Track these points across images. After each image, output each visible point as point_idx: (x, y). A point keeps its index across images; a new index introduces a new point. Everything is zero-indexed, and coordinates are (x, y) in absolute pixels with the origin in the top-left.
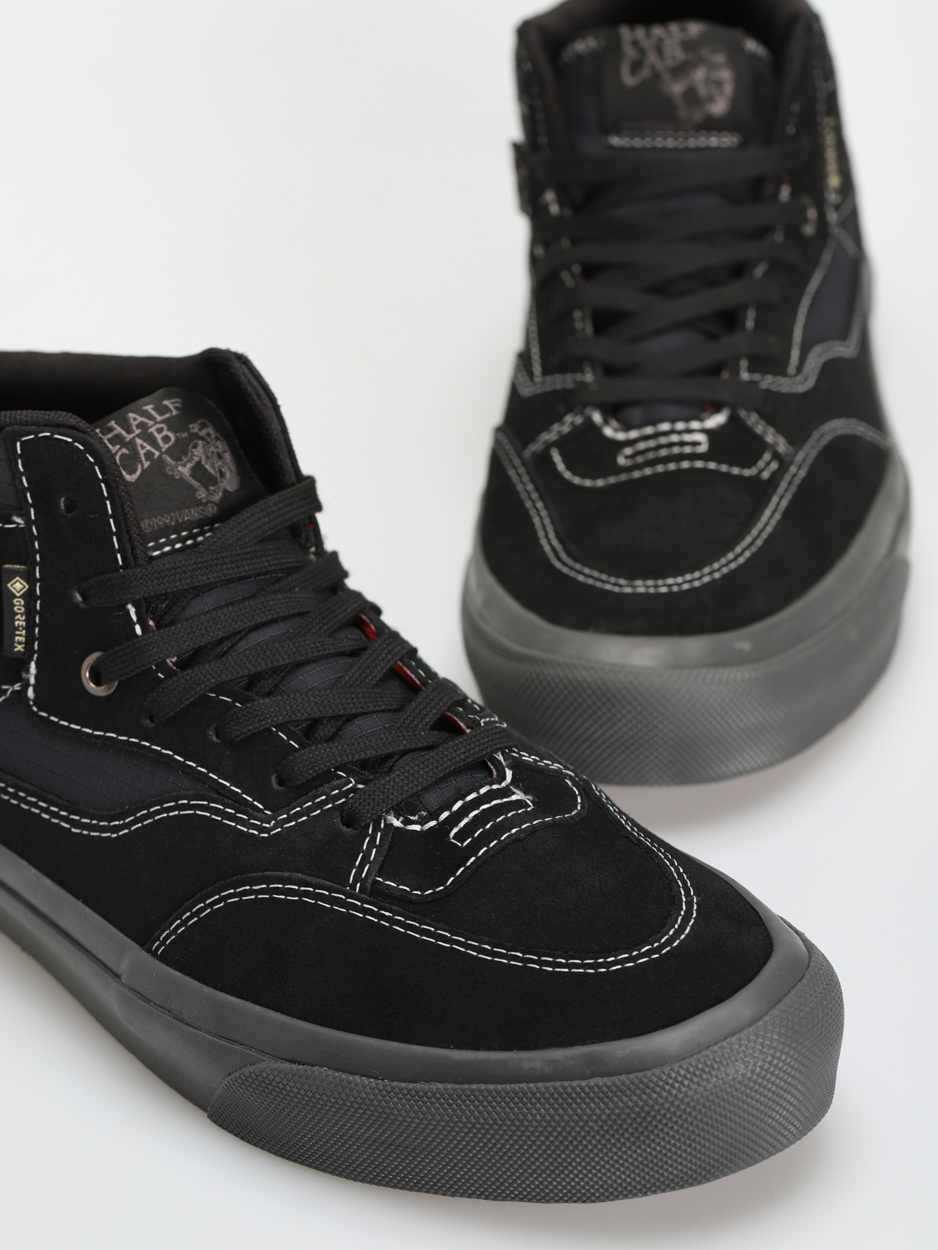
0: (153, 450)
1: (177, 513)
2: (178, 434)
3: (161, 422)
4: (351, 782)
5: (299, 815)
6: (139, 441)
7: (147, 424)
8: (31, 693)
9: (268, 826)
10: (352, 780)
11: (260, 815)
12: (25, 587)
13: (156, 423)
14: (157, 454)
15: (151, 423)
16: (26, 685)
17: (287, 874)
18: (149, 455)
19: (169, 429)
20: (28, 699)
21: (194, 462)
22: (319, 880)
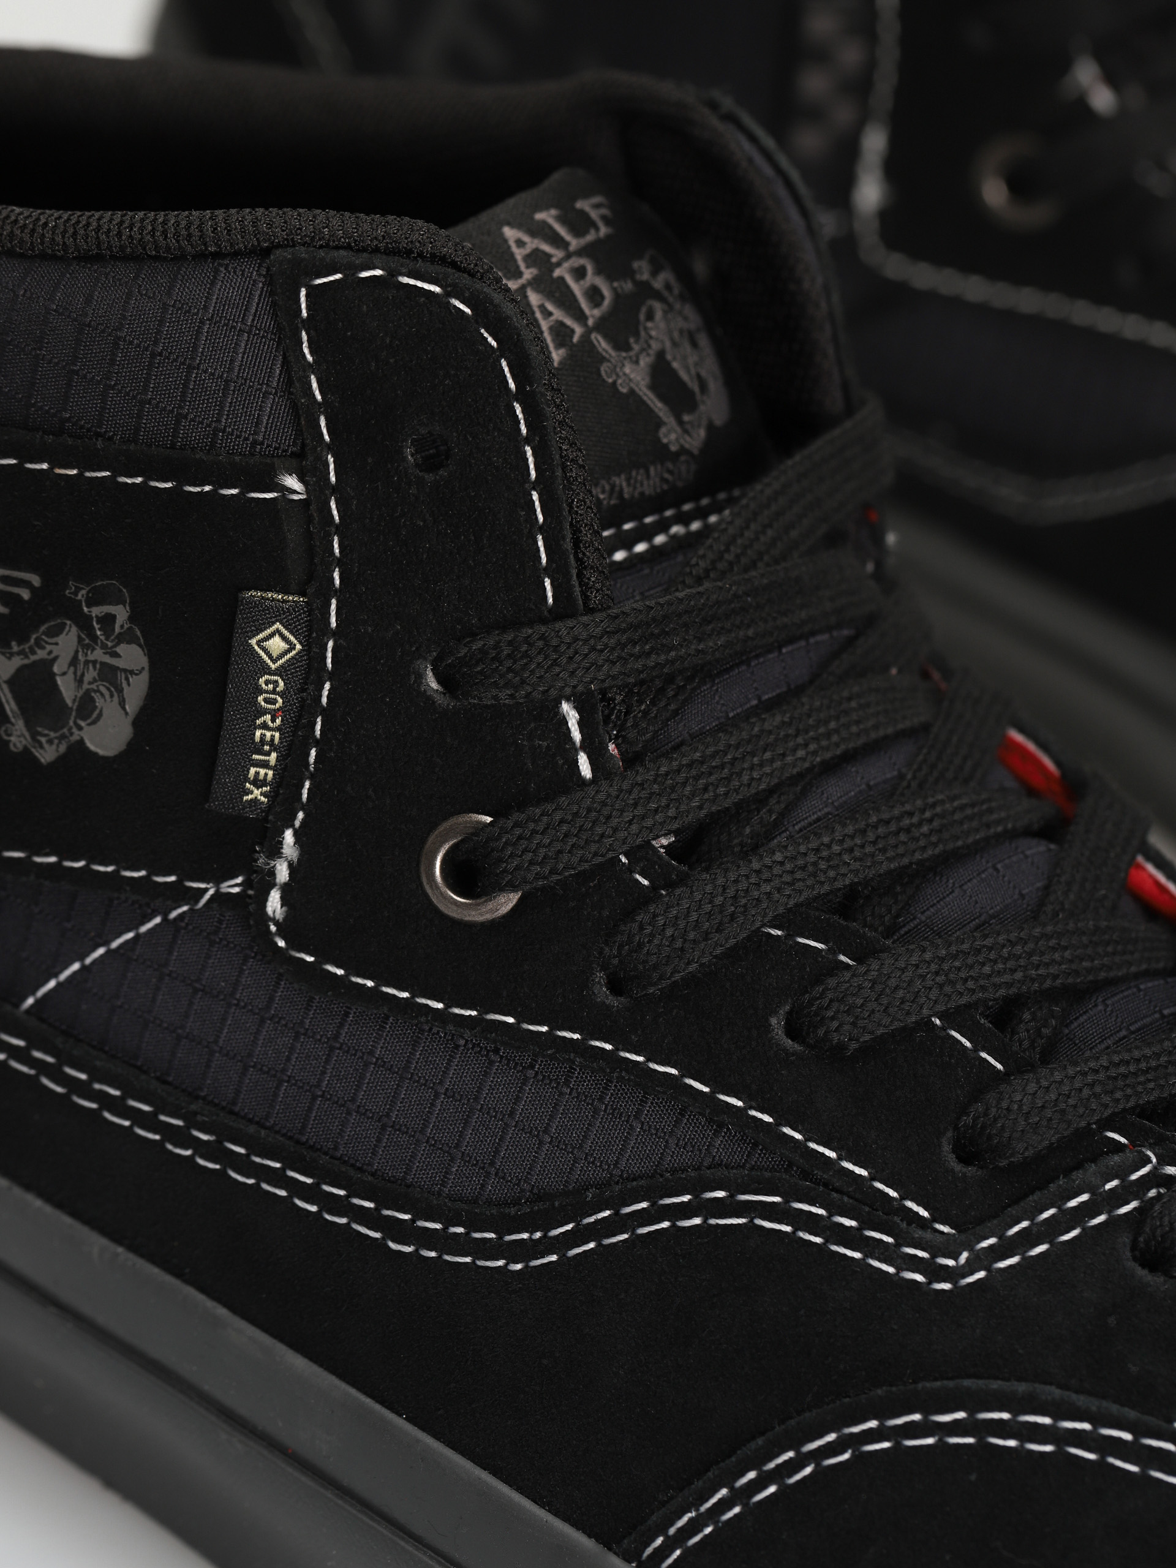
0: (569, 322)
1: (623, 477)
2: (616, 284)
3: (580, 253)
4: (1150, 1162)
5: (1028, 1239)
6: (534, 298)
7: (549, 256)
8: (274, 903)
9: (951, 1263)
10: (1149, 1153)
11: (928, 1235)
12: (292, 647)
13: (568, 256)
14: (579, 330)
15: (557, 254)
16: (264, 882)
17: (1022, 1388)
18: (561, 333)
19: (598, 272)
20: (264, 918)
21: (651, 352)
22: (1105, 1404)
